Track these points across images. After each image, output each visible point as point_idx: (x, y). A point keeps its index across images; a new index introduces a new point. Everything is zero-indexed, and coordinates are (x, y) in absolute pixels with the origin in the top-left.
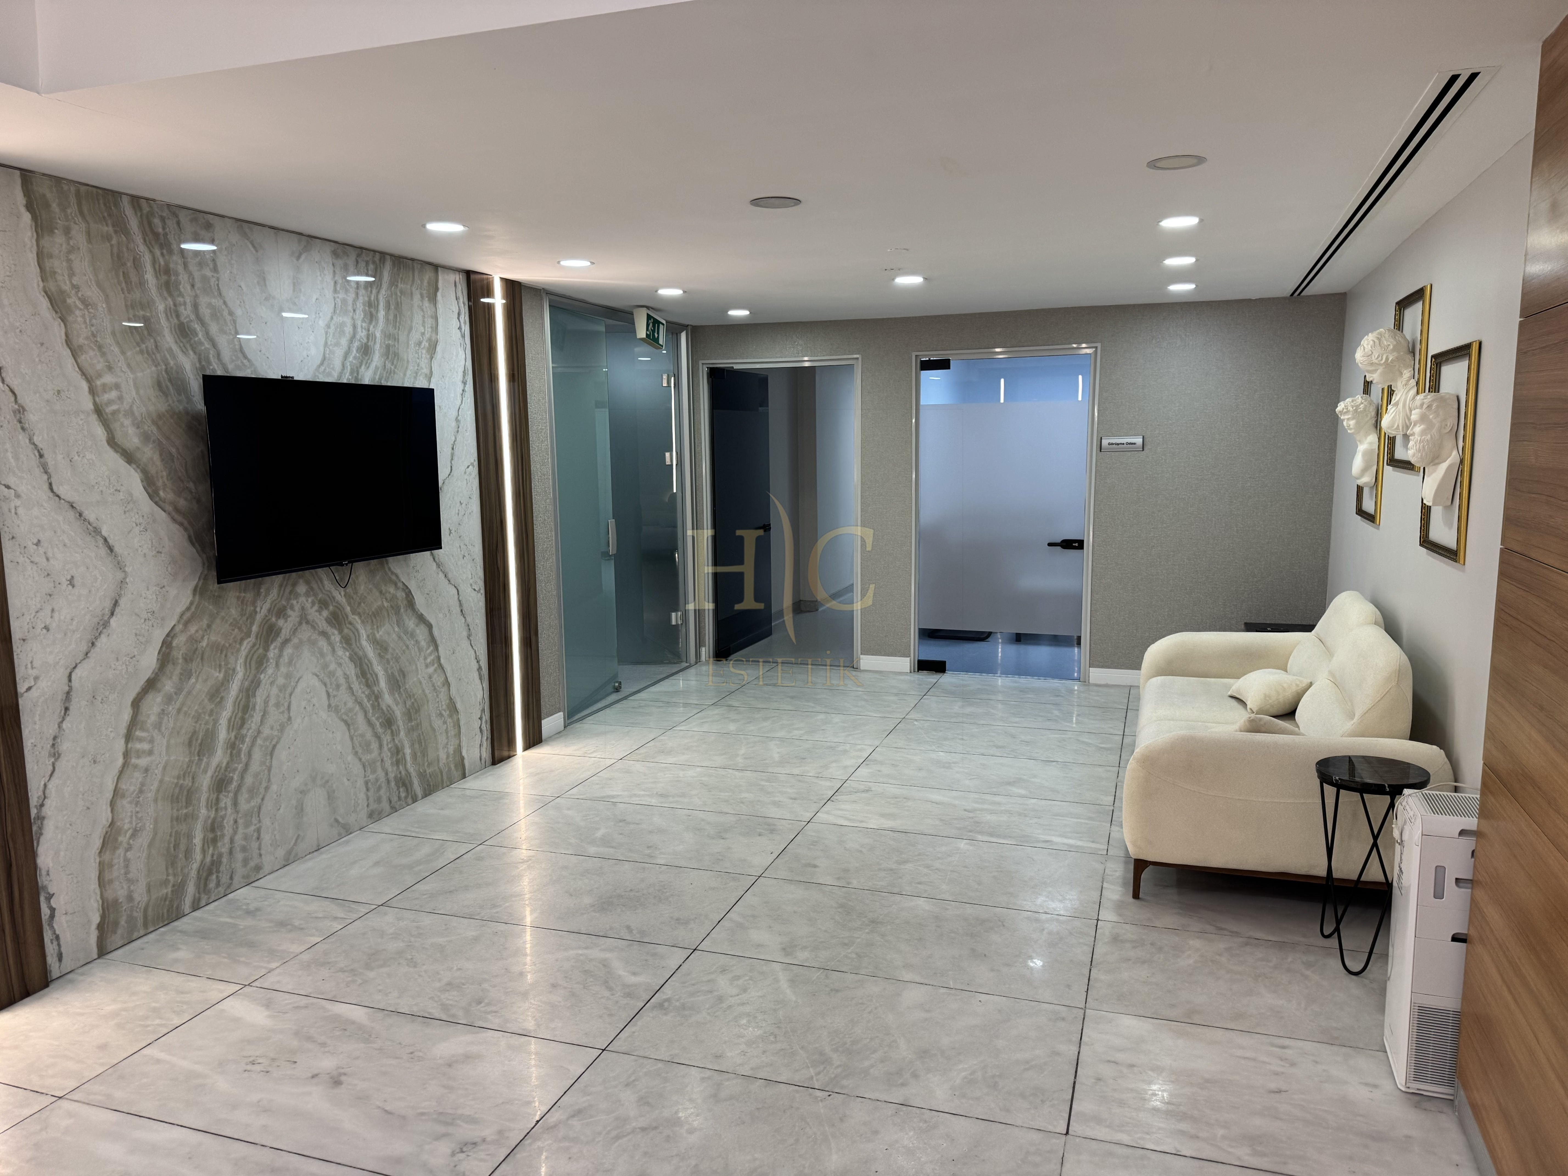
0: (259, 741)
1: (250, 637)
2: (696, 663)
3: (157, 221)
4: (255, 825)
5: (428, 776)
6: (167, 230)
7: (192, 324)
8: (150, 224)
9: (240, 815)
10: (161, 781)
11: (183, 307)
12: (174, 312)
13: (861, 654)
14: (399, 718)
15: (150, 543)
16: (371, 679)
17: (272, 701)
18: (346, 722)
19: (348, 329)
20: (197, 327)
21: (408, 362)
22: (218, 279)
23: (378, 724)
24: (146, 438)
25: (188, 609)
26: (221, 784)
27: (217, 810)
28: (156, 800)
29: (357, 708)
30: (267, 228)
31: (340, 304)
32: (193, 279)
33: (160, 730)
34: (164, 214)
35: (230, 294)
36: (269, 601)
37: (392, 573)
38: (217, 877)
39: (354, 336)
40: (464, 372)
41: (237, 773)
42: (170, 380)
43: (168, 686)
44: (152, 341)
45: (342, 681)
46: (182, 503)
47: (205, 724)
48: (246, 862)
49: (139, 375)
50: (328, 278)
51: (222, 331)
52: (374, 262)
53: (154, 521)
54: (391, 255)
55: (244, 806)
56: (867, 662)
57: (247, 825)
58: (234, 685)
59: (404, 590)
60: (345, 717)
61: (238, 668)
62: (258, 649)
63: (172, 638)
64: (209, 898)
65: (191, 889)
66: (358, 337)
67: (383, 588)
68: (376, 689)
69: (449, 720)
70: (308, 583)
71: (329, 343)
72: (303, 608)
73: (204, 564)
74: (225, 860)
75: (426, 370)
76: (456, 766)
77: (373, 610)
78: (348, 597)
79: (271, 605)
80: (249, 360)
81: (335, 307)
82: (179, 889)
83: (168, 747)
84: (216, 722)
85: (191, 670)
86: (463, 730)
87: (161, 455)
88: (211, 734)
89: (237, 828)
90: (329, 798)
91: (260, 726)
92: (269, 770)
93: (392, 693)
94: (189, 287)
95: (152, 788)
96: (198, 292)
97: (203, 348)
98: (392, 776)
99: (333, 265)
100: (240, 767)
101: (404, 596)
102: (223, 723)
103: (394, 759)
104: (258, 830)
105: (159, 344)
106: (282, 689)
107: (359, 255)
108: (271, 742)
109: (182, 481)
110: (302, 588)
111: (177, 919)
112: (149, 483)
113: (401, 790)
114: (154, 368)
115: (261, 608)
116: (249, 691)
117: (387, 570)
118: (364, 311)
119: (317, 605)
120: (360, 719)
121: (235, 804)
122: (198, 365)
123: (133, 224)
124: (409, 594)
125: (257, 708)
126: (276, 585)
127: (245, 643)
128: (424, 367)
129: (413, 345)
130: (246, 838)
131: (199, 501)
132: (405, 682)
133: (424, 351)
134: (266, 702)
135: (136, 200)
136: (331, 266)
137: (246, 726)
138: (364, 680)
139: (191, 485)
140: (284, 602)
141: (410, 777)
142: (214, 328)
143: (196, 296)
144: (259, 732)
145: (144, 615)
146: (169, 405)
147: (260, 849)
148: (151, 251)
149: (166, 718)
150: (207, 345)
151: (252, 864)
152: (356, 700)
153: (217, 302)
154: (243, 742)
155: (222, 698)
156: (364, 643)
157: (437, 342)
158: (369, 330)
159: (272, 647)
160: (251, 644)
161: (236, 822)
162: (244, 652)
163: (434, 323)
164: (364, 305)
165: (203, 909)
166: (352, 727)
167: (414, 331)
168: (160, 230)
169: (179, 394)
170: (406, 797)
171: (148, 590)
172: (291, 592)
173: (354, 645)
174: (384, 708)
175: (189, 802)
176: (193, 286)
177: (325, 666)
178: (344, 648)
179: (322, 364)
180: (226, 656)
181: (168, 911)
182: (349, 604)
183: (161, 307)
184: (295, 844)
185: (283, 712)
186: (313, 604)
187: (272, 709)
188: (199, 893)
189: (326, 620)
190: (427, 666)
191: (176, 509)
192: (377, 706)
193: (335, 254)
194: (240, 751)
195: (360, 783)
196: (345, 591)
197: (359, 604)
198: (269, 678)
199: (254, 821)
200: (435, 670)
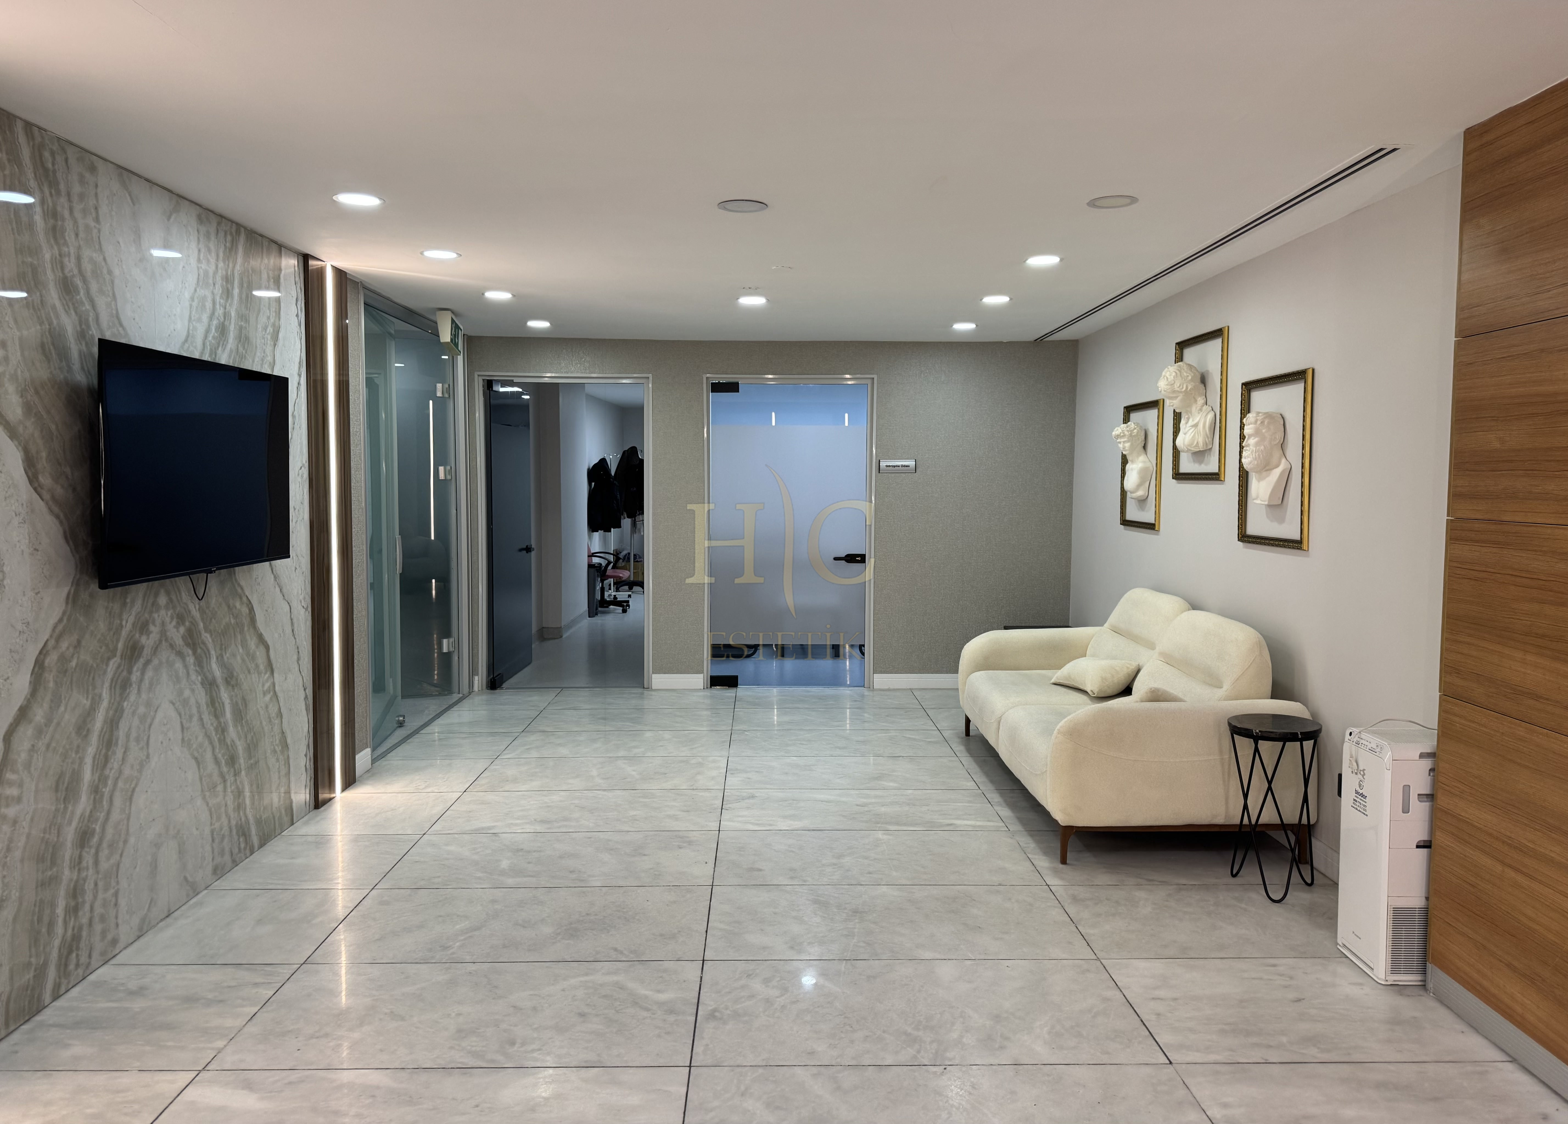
0: (120, 784)
1: (116, 656)
2: (470, 693)
3: (47, 154)
4: (114, 888)
5: (263, 822)
6: (56, 167)
7: (75, 279)
8: (41, 156)
9: (100, 876)
10: (28, 836)
11: (67, 259)
12: (59, 263)
13: (653, 673)
14: (241, 755)
15: (27, 537)
16: (219, 709)
17: (134, 735)
18: (196, 759)
19: (209, 305)
20: (78, 282)
21: (256, 347)
22: (99, 231)
23: (223, 762)
24: (28, 408)
25: (60, 620)
26: (84, 837)
27: (79, 870)
28: (22, 861)
29: (206, 743)
30: (143, 180)
31: (202, 276)
32: (77, 227)
33: (29, 772)
34: (55, 148)
35: (109, 250)
36: (134, 613)
37: (239, 585)
38: (77, 955)
39: (213, 313)
40: (300, 363)
41: (99, 823)
42: (53, 344)
43: (39, 714)
44: (38, 294)
45: (194, 710)
46: (59, 491)
47: (72, 763)
48: (104, 933)
49: (25, 333)
50: (194, 245)
51: (101, 291)
52: (231, 234)
53: (33, 511)
54: (245, 228)
55: (104, 865)
56: (659, 681)
57: (106, 890)
58: (100, 714)
59: (248, 605)
60: (196, 754)
61: (104, 695)
62: (122, 671)
63: (45, 655)
64: (68, 983)
65: (52, 973)
66: (216, 314)
67: (231, 602)
68: (222, 720)
69: (281, 757)
70: (168, 593)
71: (193, 318)
72: (163, 624)
73: (77, 567)
74: (84, 933)
75: (270, 358)
76: (286, 810)
77: (222, 627)
78: (202, 611)
79: (136, 618)
80: (124, 329)
81: (198, 279)
82: (40, 974)
83: (37, 791)
84: (82, 759)
85: (61, 696)
86: (292, 769)
87: (42, 431)
88: (76, 776)
89: (97, 892)
90: (180, 852)
91: (122, 764)
92: (128, 819)
93: (235, 726)
94: (73, 236)
95: (19, 844)
96: (82, 243)
97: (84, 309)
98: (233, 823)
99: (198, 231)
100: (102, 816)
101: (248, 612)
102: (88, 761)
103: (236, 804)
104: (116, 894)
105: (44, 299)
106: (143, 719)
107: (219, 224)
108: (131, 785)
109: (60, 464)
110: (162, 600)
111: (38, 1012)
112: (30, 463)
113: (241, 840)
114: (38, 327)
115: (127, 622)
116: (113, 723)
117: (234, 582)
118: (222, 286)
119: (175, 620)
120: (209, 755)
121: (96, 863)
122: (78, 328)
123: (26, 153)
124: (251, 609)
125: (120, 742)
126: (141, 595)
127: (111, 663)
128: (268, 354)
129: (260, 330)
130: (105, 904)
131: (74, 490)
132: (246, 713)
133: (269, 337)
134: (128, 736)
135: (29, 126)
136: (196, 232)
137: (109, 765)
138: (213, 710)
139: (68, 470)
140: (146, 615)
141: (249, 825)
142: (94, 287)
143: (79, 248)
144: (120, 772)
145: (20, 626)
146: (51, 373)
147: (117, 918)
148: (40, 188)
149: (35, 755)
150: (88, 307)
151: (109, 937)
152: (206, 734)
153: (99, 258)
154: (106, 785)
155: (88, 730)
156: (214, 666)
157: (279, 328)
158: (225, 308)
159: (135, 669)
160: (116, 665)
161: (96, 884)
162: (110, 674)
163: (277, 307)
164: (222, 279)
165: (63, 997)
166: (201, 766)
167: (261, 314)
168: (50, 166)
169: (61, 361)
170: (245, 849)
171: (24, 595)
172: (153, 605)
173: (205, 669)
174: (229, 743)
175: (53, 863)
176: (77, 235)
177: (180, 692)
178: (196, 671)
179: (186, 341)
180: (93, 679)
181: (29, 1002)
182: (202, 619)
183: (47, 256)
184: (149, 909)
185: (142, 749)
186: (172, 618)
187: (132, 744)
188: (60, 978)
189: (182, 637)
190: (264, 694)
191: (53, 498)
192: (223, 741)
193: (200, 219)
194: (102, 796)
195: (207, 831)
196: (199, 604)
197: (211, 619)
198: (131, 706)
199: (113, 883)
200: (271, 699)
